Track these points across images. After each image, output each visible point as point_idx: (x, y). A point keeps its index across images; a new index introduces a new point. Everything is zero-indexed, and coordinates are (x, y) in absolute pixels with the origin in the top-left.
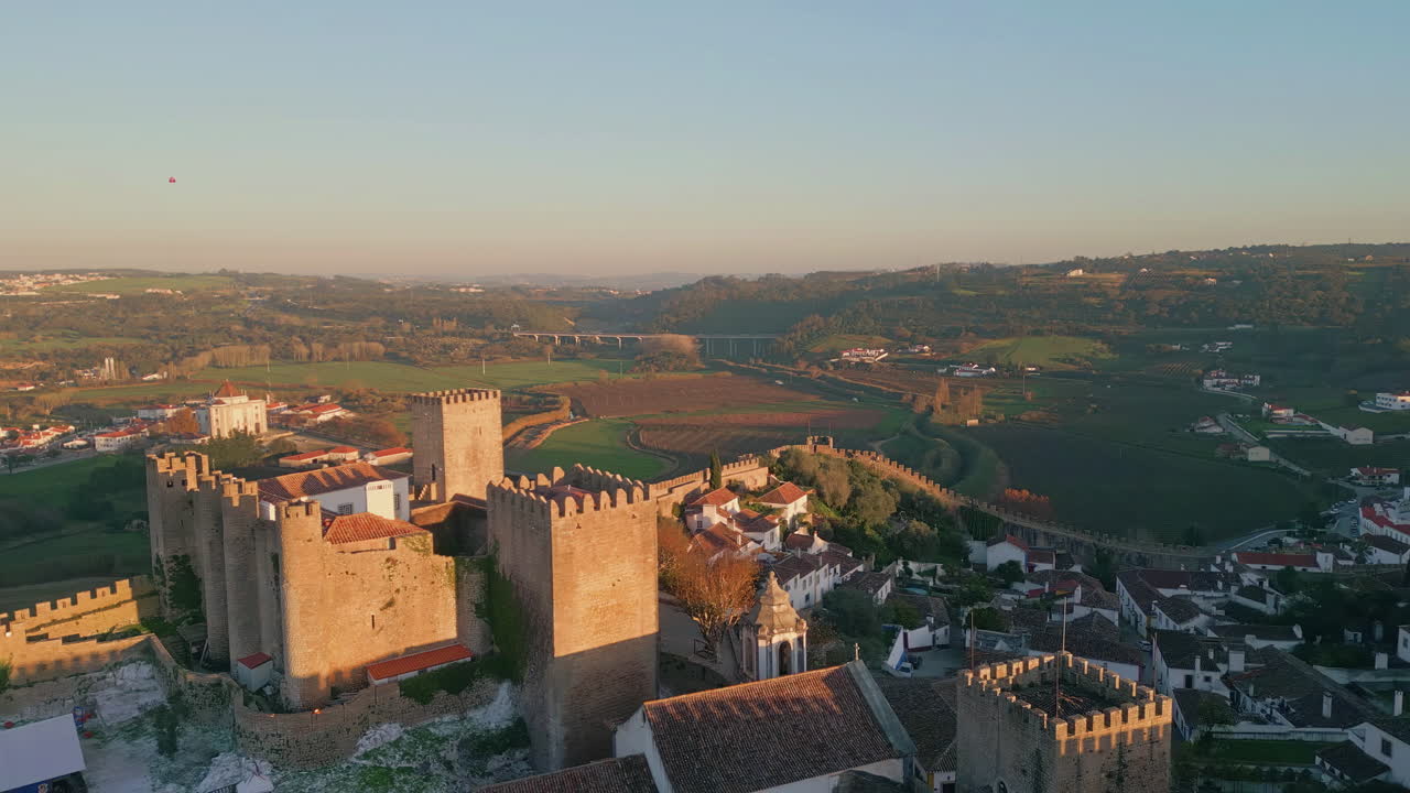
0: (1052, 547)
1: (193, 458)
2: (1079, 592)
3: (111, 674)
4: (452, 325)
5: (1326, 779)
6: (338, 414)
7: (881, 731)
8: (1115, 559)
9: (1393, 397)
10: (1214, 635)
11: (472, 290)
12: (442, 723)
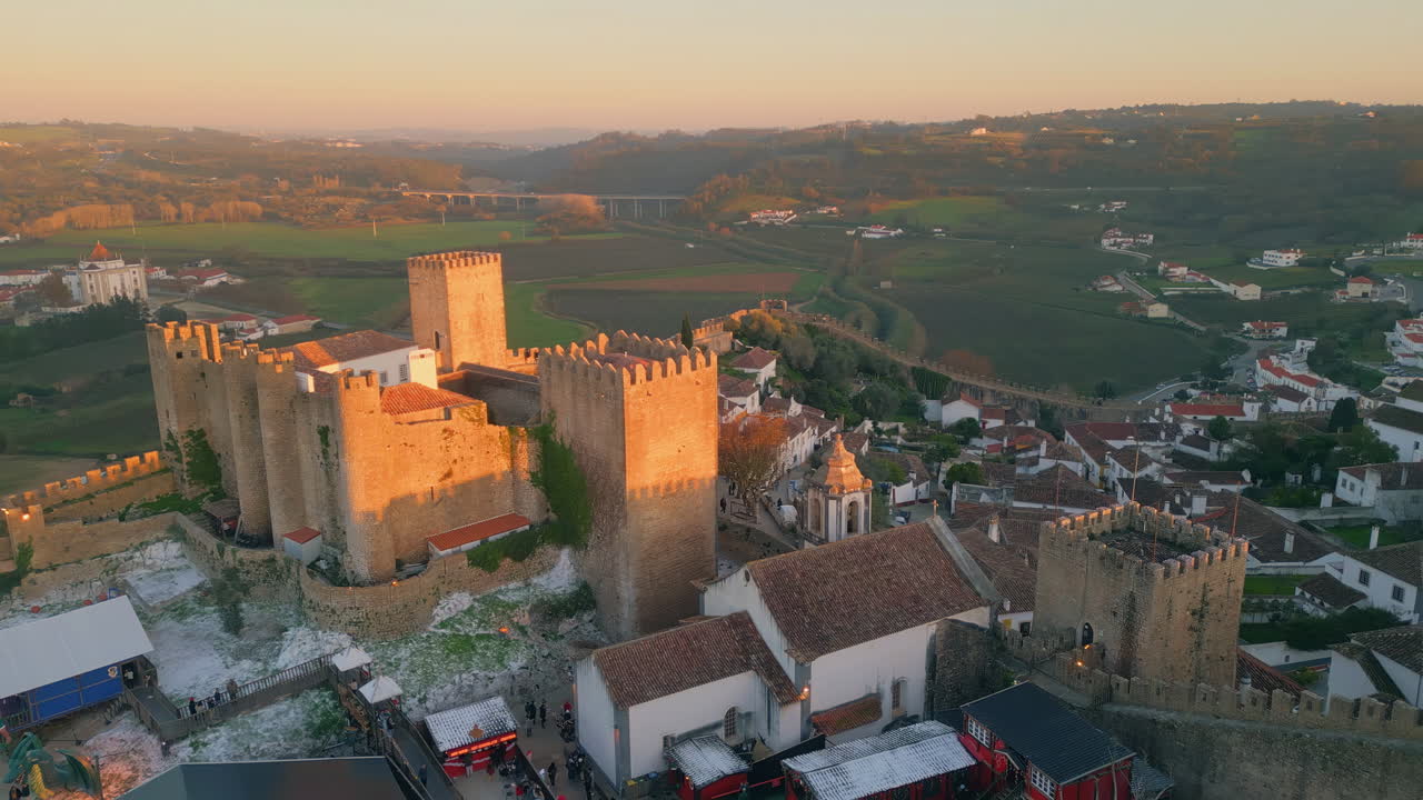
0: (999, 403)
1: (202, 327)
2: (1044, 445)
3: (138, 554)
4: (334, 184)
5: (1308, 608)
6: (224, 279)
7: (967, 582)
8: (1057, 414)
9: (1279, 254)
10: (1171, 482)
11: (349, 145)
12: (508, 590)
